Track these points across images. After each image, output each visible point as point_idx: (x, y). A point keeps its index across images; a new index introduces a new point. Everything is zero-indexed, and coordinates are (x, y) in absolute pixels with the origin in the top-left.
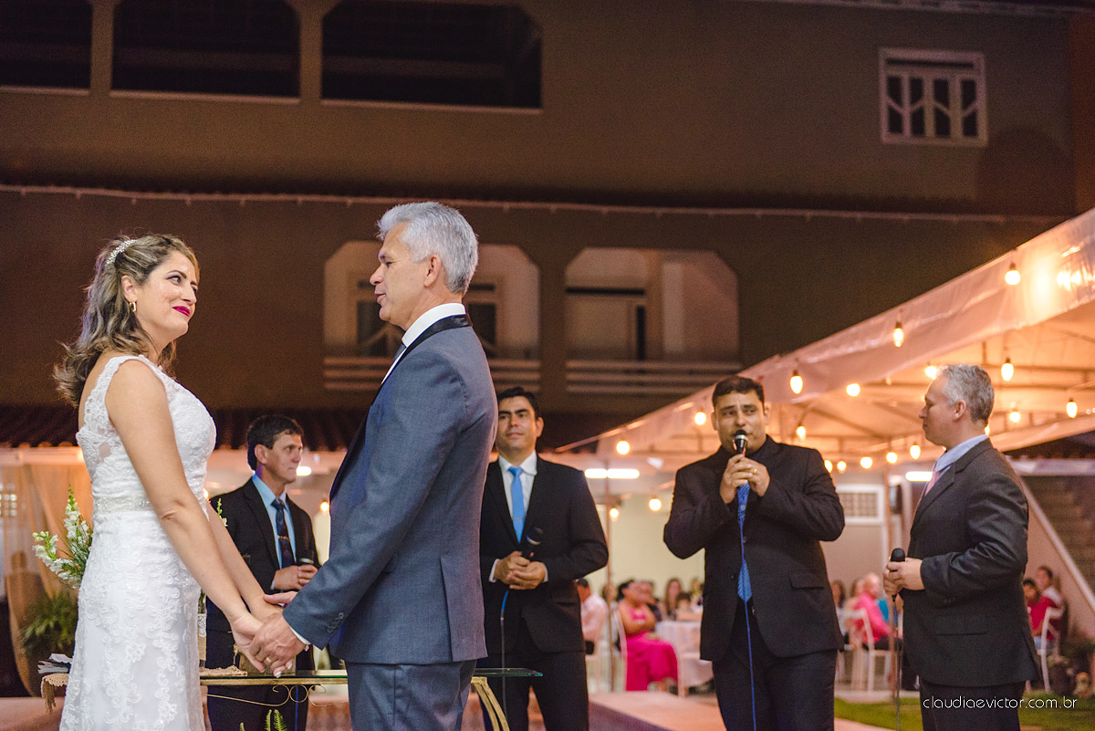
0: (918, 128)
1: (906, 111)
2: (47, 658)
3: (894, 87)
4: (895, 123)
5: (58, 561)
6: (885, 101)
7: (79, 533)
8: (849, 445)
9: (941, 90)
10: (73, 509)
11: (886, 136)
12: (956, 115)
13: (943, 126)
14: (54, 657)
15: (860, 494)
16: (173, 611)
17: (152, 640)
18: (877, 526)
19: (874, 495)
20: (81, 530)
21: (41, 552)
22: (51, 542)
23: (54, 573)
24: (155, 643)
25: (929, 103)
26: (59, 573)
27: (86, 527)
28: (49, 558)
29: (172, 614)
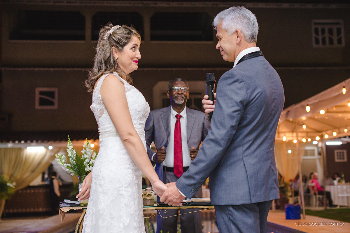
0: (324, 42)
1: (320, 37)
2: (63, 201)
3: (316, 31)
4: (317, 42)
5: (65, 165)
6: (314, 35)
8: (310, 134)
9: (331, 31)
10: (70, 146)
11: (314, 45)
12: (335, 38)
13: (331, 42)
14: (66, 201)
15: (310, 150)
16: (129, 179)
17: (119, 191)
18: (315, 159)
19: (313, 150)
20: (73, 153)
21: (59, 161)
22: (62, 158)
23: (64, 169)
24: (121, 192)
25: (327, 35)
26: (66, 169)
27: (75, 152)
28: (61, 164)
29: (128, 180)
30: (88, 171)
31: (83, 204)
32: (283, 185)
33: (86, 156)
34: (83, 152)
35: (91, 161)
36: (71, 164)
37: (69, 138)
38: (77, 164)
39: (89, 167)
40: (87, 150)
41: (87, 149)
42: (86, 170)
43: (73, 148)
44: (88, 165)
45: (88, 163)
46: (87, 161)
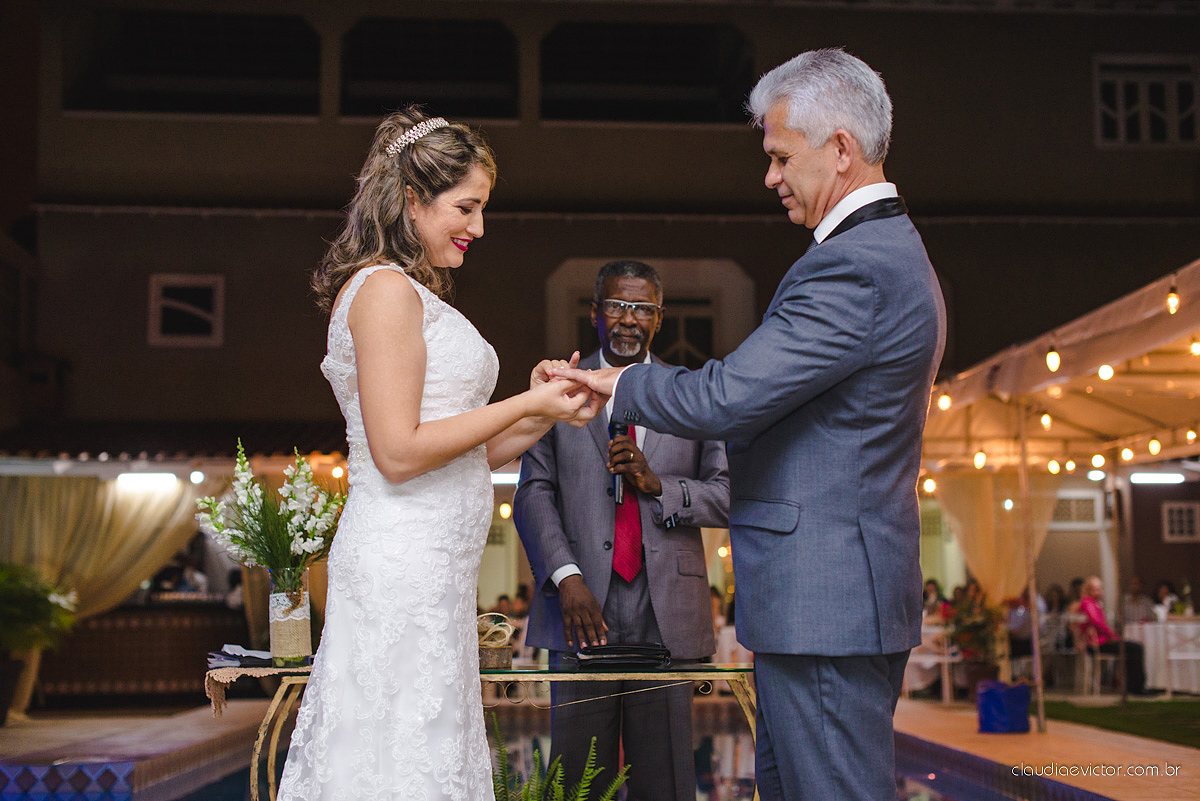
0: (1133, 132)
1: (1121, 116)
2: (219, 650)
3: (1108, 92)
4: (1110, 129)
5: (226, 531)
6: (1099, 107)
7: (250, 498)
8: (1074, 447)
9: (1157, 94)
10: (243, 470)
11: (1099, 141)
12: (1172, 118)
13: (1158, 130)
14: (228, 649)
15: (1078, 501)
16: (441, 582)
17: (414, 616)
18: (1095, 532)
19: (1091, 501)
20: (253, 496)
21: (207, 521)
22: (218, 509)
23: (222, 546)
24: (417, 621)
25: (1143, 106)
26: (228, 546)
27: (258, 492)
28: (215, 529)
29: (439, 585)
30: (301, 553)
31: (282, 659)
32: (979, 619)
33: (293, 505)
34: (283, 491)
35: (308, 522)
36: (247, 532)
37: (239, 446)
38: (264, 531)
39: (302, 540)
40: (298, 487)
41: (295, 482)
42: (292, 549)
43: (252, 479)
44: (301, 533)
45: (301, 528)
46: (296, 520)
